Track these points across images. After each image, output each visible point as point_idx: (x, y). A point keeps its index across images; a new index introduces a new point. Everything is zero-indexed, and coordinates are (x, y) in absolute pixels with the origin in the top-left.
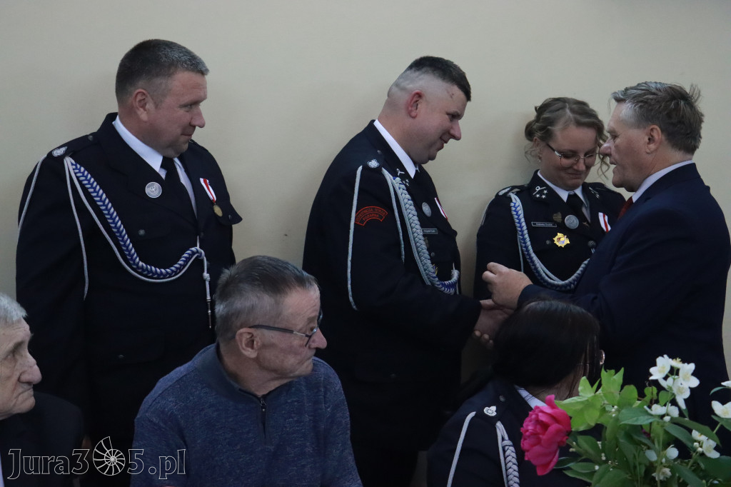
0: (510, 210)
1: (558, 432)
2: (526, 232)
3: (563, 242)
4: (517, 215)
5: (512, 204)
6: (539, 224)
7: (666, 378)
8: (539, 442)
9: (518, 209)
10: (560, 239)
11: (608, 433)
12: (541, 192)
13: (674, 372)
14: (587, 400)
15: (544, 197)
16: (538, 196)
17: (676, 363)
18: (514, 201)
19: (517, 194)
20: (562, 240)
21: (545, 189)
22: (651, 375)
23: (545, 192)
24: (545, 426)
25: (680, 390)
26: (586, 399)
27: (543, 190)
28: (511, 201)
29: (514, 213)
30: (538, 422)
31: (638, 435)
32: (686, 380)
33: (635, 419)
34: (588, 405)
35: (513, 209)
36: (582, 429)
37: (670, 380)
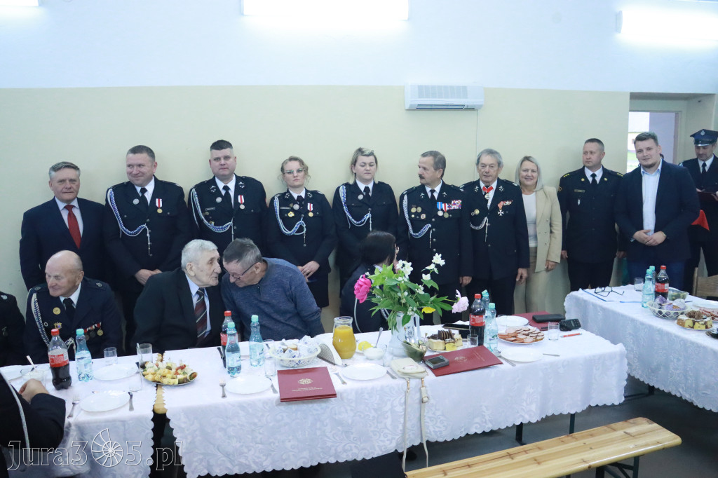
1: (366, 288)
2: (278, 211)
3: (292, 215)
6: (283, 208)
8: (359, 292)
9: (276, 202)
11: (384, 288)
13: (404, 265)
15: (288, 197)
16: (286, 197)
17: (405, 262)
18: (275, 199)
24: (361, 286)
27: (288, 195)
29: (275, 204)
30: (359, 285)
31: (395, 288)
32: (408, 268)
33: (393, 282)
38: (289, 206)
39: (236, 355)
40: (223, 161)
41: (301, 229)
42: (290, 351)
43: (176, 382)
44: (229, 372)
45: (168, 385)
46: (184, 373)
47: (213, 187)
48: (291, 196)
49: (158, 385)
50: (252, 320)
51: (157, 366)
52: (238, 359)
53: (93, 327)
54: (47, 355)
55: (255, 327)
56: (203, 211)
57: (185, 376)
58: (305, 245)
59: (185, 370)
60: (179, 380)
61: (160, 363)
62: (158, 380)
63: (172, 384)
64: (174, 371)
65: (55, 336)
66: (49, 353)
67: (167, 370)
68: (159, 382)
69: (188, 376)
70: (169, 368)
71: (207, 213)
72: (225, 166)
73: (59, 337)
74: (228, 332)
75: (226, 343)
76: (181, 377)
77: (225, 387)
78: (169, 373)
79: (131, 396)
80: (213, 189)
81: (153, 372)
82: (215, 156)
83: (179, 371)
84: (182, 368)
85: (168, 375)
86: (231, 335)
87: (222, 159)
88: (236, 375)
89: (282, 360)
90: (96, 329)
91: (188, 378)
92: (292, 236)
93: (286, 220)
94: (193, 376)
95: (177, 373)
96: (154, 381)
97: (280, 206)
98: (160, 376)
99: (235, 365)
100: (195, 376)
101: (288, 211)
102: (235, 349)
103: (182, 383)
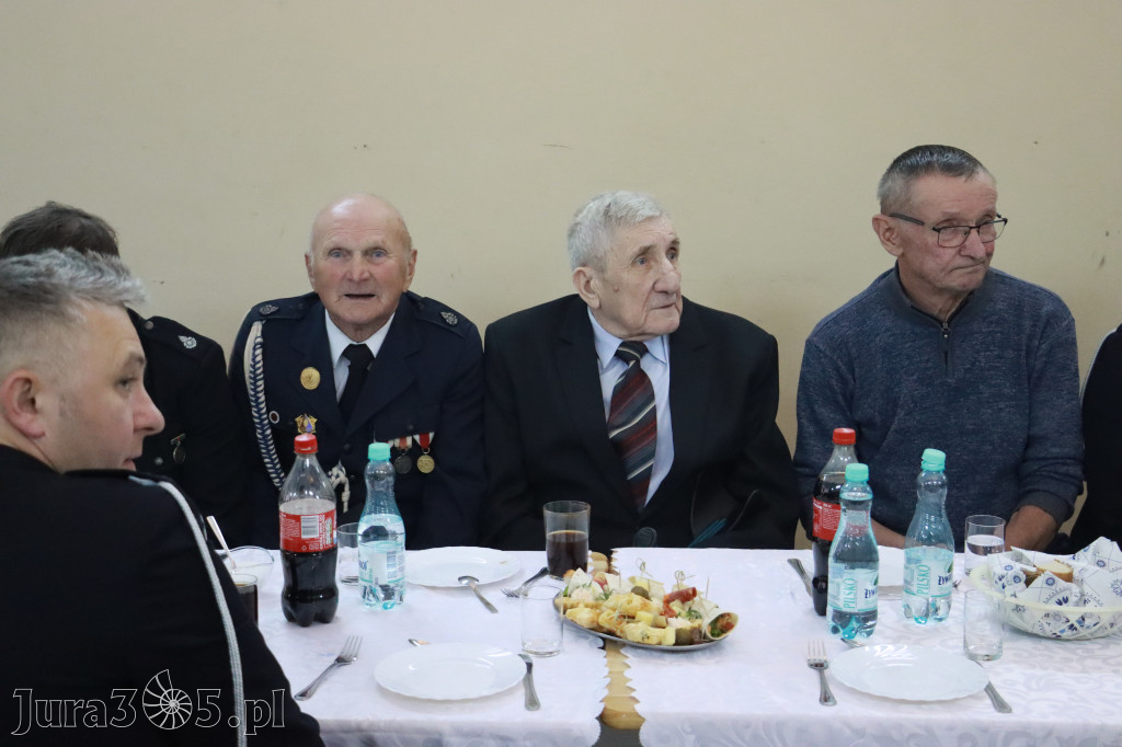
39: (862, 575)
42: (1050, 582)
43: (669, 637)
44: (835, 630)
45: (641, 647)
46: (692, 614)
49: (610, 640)
50: (924, 466)
51: (603, 583)
52: (871, 587)
53: (409, 441)
54: (277, 512)
55: (931, 489)
57: (696, 623)
59: (695, 604)
60: (678, 633)
61: (609, 577)
62: (607, 626)
63: (653, 641)
64: (657, 603)
65: (304, 454)
66: (282, 508)
67: (638, 600)
68: (611, 633)
69: (705, 624)
70: (644, 594)
73: (314, 458)
74: (845, 495)
75: (832, 534)
76: (683, 623)
77: (826, 672)
78: (644, 607)
79: (530, 666)
81: (591, 601)
83: (676, 606)
84: (687, 596)
85: (641, 614)
86: (854, 504)
88: (859, 638)
89: (1018, 609)
90: (416, 452)
91: (706, 629)
94: (723, 625)
95: (668, 612)
96: (596, 629)
98: (616, 614)
99: (861, 606)
100: (728, 627)
102: (862, 556)
103: (688, 643)
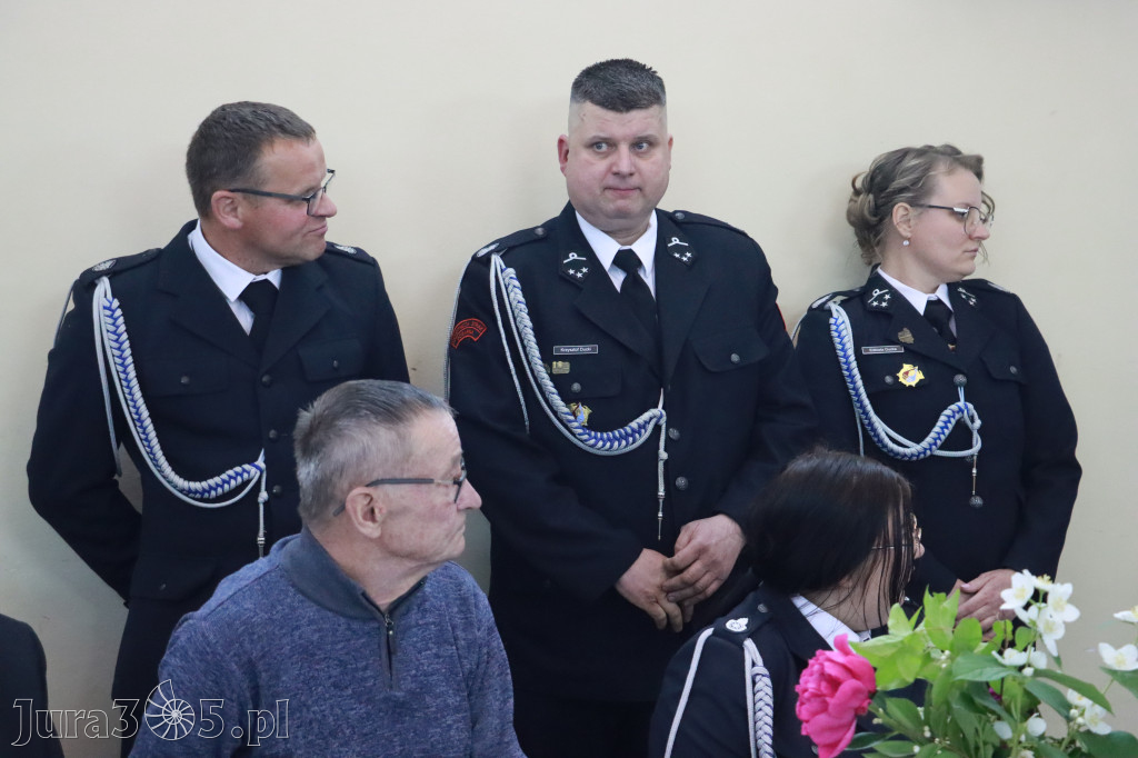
0: (829, 330)
1: (856, 692)
2: (854, 364)
3: (914, 378)
4: (839, 336)
5: (832, 321)
6: (874, 350)
7: (1026, 607)
8: (825, 708)
9: (842, 327)
10: (907, 373)
11: (934, 695)
12: (881, 298)
14: (902, 642)
15: (884, 304)
16: (875, 304)
17: (1043, 583)
18: (835, 314)
19: (842, 304)
20: (911, 376)
21: (887, 293)
22: (1002, 602)
23: (887, 297)
24: (834, 683)
25: (1050, 628)
26: (898, 639)
27: (883, 295)
28: (831, 315)
29: (835, 334)
30: (823, 676)
31: (983, 697)
32: (1059, 611)
33: (979, 671)
34: (903, 649)
35: (833, 327)
36: (892, 686)
37: (1034, 609)
38: (895, 342)
40: (624, 160)
41: (960, 436)
47: (573, 256)
48: (898, 300)
56: (548, 358)
58: (977, 501)
71: (561, 367)
72: (635, 181)
80: (576, 265)
82: (592, 133)
87: (624, 149)
92: (926, 464)
93: (891, 401)
97: (858, 343)
101: (894, 364)
